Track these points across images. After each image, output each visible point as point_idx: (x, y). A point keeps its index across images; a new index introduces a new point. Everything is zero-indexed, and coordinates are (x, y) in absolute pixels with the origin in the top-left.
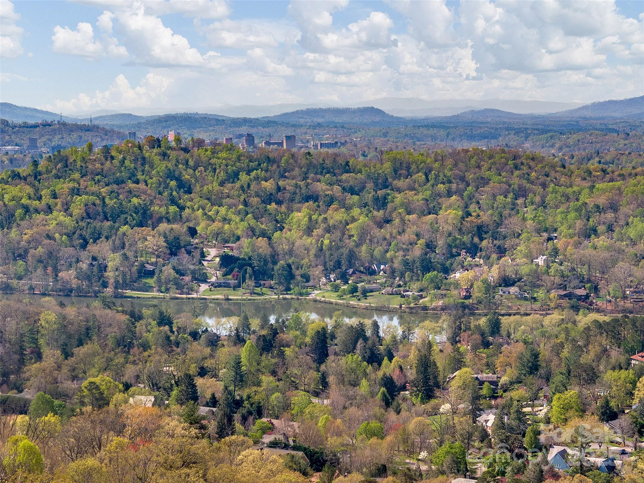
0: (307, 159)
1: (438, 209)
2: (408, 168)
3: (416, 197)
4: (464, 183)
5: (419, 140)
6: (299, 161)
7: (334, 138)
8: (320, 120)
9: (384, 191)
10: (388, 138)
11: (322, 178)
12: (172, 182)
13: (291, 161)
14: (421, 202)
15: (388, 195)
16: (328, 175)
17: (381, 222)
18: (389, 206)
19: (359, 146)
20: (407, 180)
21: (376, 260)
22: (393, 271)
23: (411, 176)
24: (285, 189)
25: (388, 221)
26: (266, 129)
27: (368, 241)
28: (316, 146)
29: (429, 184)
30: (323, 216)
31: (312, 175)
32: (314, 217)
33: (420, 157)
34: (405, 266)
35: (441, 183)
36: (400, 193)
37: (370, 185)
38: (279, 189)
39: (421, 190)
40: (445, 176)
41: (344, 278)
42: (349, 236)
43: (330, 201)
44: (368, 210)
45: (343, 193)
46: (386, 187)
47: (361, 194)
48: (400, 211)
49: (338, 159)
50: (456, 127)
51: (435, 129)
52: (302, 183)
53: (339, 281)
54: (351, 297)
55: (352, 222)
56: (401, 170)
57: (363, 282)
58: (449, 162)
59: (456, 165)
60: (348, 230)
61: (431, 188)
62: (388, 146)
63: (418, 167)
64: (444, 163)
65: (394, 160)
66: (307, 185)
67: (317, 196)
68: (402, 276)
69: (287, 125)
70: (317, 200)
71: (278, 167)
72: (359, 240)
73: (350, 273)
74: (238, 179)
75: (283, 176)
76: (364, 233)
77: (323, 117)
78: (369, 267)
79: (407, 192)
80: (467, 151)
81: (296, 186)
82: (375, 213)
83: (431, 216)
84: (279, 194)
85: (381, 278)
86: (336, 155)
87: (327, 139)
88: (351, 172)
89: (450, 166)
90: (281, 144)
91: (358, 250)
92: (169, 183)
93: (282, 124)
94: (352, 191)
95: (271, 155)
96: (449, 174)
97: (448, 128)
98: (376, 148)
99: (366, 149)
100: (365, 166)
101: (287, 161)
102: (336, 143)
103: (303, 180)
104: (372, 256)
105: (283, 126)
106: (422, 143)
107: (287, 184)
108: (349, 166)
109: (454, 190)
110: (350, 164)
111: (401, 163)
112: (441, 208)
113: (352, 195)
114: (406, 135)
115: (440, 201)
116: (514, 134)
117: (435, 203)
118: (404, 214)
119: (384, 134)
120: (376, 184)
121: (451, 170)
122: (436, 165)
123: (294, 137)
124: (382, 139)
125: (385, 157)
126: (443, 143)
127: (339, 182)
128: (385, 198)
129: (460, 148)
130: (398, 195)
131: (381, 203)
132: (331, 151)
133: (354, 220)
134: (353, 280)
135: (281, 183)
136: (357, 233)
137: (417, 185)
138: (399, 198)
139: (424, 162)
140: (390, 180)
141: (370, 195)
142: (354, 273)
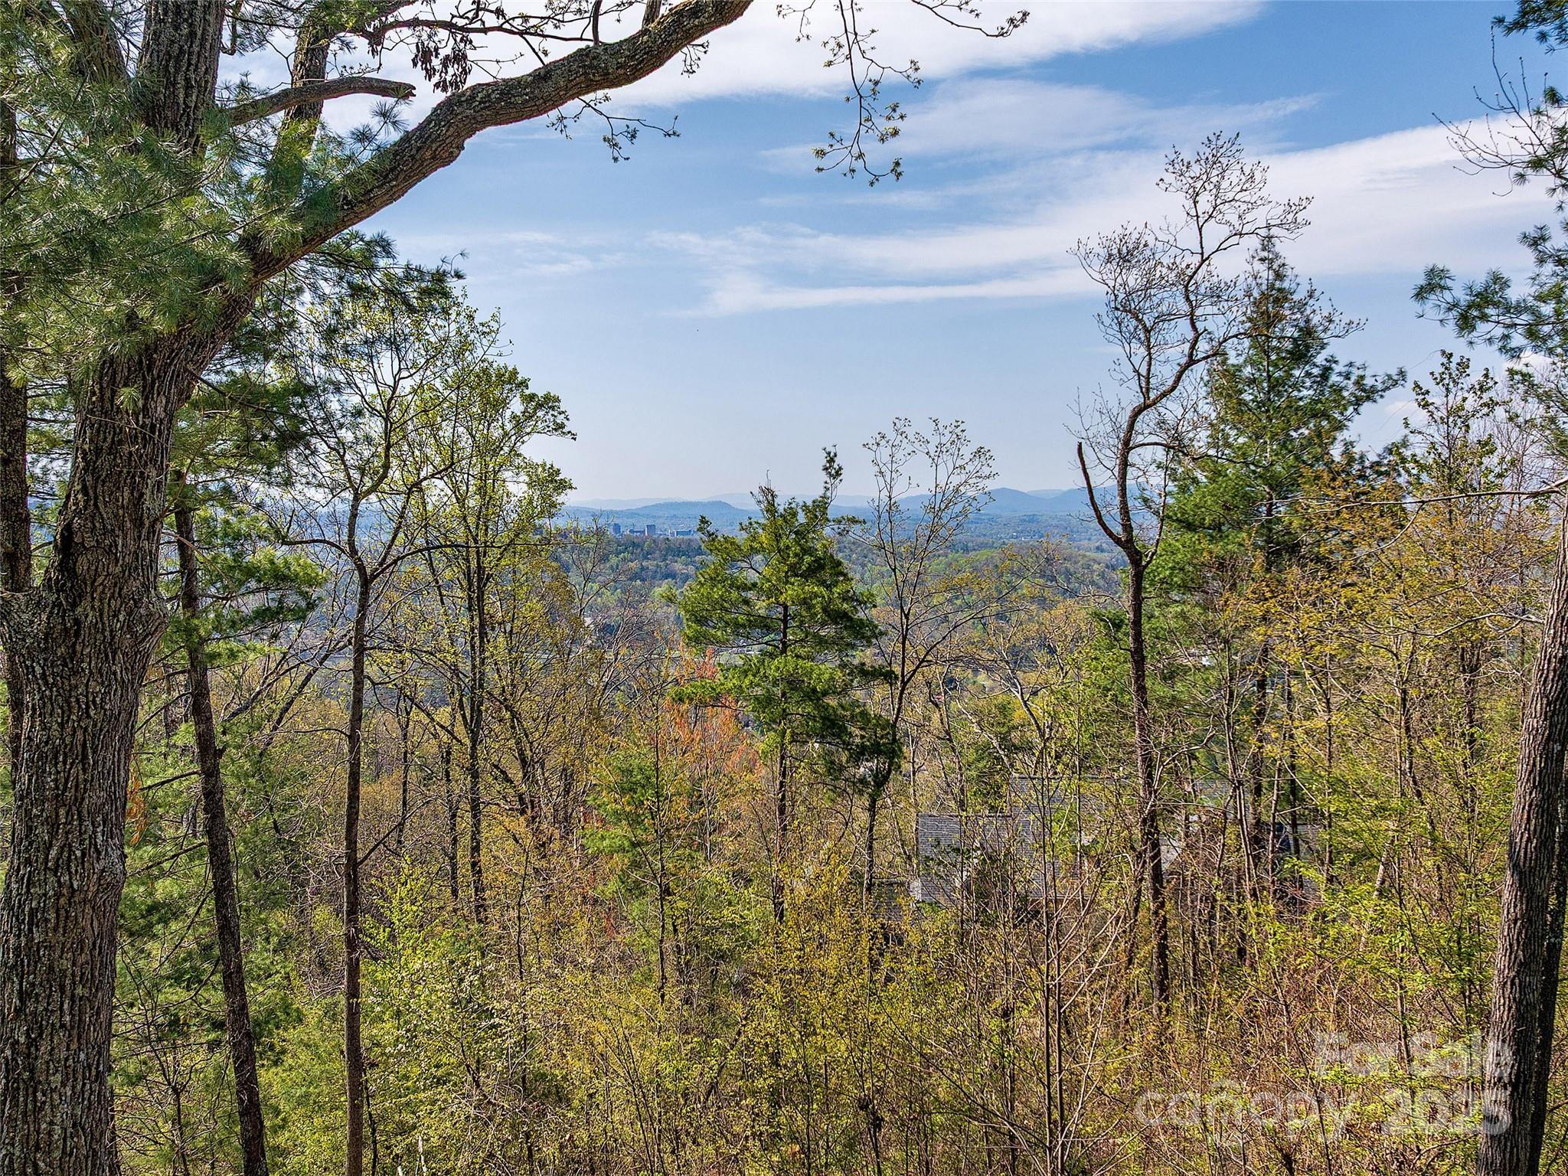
0: (666, 543)
6: (660, 545)
13: (653, 545)
24: (648, 568)
26: (630, 520)
28: (672, 534)
31: (671, 557)
52: (662, 564)
66: (666, 565)
69: (648, 516)
71: (642, 550)
75: (646, 558)
81: (657, 566)
84: (643, 572)
87: (682, 528)
90: (644, 532)
93: (643, 515)
95: (636, 540)
101: (649, 546)
103: (663, 561)
123: (654, 526)
135: (644, 563)
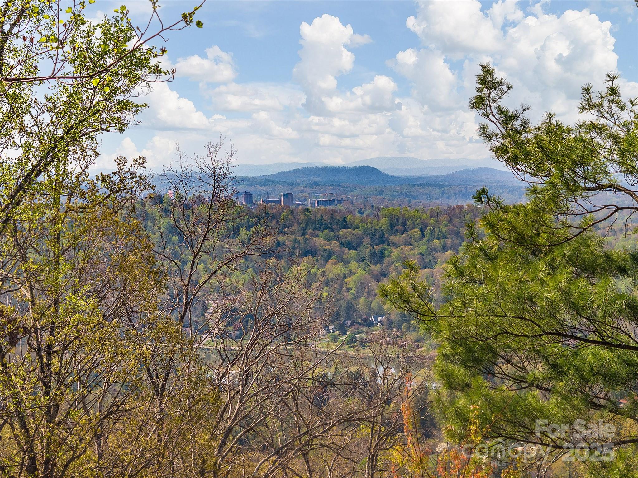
0: (305, 215)
1: (433, 263)
2: (404, 224)
3: (412, 252)
4: (459, 238)
5: (414, 198)
6: (298, 217)
7: (331, 196)
8: (317, 179)
9: (380, 246)
10: (383, 196)
11: (320, 233)
12: (174, 237)
13: (290, 217)
14: (417, 256)
15: (385, 249)
16: (326, 231)
17: (378, 276)
18: (386, 260)
19: (355, 204)
20: (404, 235)
21: (374, 312)
22: (390, 323)
23: (407, 232)
24: (284, 244)
25: (385, 275)
26: (264, 188)
27: (365, 294)
28: (313, 204)
29: (425, 239)
30: (321, 270)
31: (311, 231)
32: (313, 271)
33: (416, 214)
34: (402, 318)
35: (436, 239)
36: (396, 248)
37: (367, 241)
38: (278, 244)
39: (417, 245)
40: (440, 231)
41: (343, 329)
42: (347, 289)
43: (328, 256)
44: (366, 263)
45: (341, 248)
46: (383, 242)
47: (358, 249)
48: (397, 265)
49: (336, 215)
50: (451, 186)
51: (430, 187)
52: (301, 239)
53: (338, 332)
54: (349, 347)
55: (350, 276)
56: (397, 226)
57: (361, 333)
58: (444, 218)
59: (451, 221)
60: (346, 283)
61: (426, 243)
62: (384, 204)
63: (413, 223)
64: (439, 220)
65: (390, 216)
66: (306, 240)
67: (315, 251)
68: (399, 327)
69: (284, 183)
70: (316, 254)
71: (277, 222)
72: (357, 293)
73: (349, 324)
74: (239, 235)
75: (281, 232)
76: (361, 286)
77: (319, 176)
78: (367, 319)
79: (403, 247)
80: (461, 208)
81: (295, 241)
82: (373, 267)
83: (427, 270)
84: (279, 248)
85: (378, 329)
86: (334, 211)
87: (324, 197)
88: (348, 228)
89: (445, 222)
90: (279, 201)
91: (356, 302)
92: (171, 238)
93: (279, 183)
94: (350, 246)
95: (270, 211)
96: (444, 230)
97: (443, 186)
98: (373, 206)
99: (362, 207)
100: (362, 222)
101: (286, 217)
102: (333, 200)
103: (302, 236)
104: (370, 308)
105: (280, 184)
106: (418, 201)
107: (287, 240)
108: (346, 222)
109: (450, 245)
110: (348, 220)
111: (397, 219)
112: (436, 263)
113: (349, 250)
114: (401, 193)
115: (435, 255)
116: (508, 193)
117: (431, 257)
118: (401, 267)
119: (379, 192)
120: (373, 239)
121: (446, 226)
122: (432, 221)
123: (292, 194)
124: (378, 197)
125: (381, 213)
126: (439, 201)
127: (337, 237)
128: (382, 253)
129: (455, 205)
130: (395, 250)
131: (378, 257)
132: (329, 208)
133: (352, 273)
134: (351, 331)
135: (281, 238)
136: (355, 286)
137: (412, 241)
138: (395, 253)
139: (420, 218)
140: (386, 235)
141: (368, 250)
142: (352, 324)
